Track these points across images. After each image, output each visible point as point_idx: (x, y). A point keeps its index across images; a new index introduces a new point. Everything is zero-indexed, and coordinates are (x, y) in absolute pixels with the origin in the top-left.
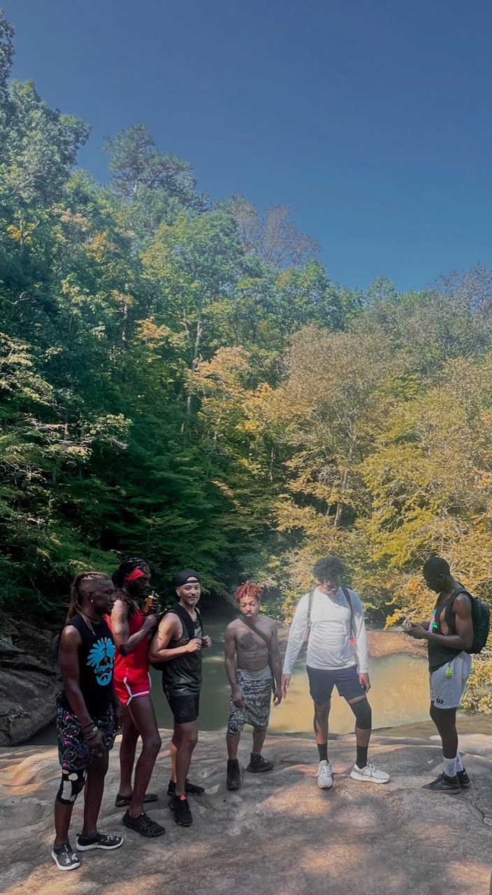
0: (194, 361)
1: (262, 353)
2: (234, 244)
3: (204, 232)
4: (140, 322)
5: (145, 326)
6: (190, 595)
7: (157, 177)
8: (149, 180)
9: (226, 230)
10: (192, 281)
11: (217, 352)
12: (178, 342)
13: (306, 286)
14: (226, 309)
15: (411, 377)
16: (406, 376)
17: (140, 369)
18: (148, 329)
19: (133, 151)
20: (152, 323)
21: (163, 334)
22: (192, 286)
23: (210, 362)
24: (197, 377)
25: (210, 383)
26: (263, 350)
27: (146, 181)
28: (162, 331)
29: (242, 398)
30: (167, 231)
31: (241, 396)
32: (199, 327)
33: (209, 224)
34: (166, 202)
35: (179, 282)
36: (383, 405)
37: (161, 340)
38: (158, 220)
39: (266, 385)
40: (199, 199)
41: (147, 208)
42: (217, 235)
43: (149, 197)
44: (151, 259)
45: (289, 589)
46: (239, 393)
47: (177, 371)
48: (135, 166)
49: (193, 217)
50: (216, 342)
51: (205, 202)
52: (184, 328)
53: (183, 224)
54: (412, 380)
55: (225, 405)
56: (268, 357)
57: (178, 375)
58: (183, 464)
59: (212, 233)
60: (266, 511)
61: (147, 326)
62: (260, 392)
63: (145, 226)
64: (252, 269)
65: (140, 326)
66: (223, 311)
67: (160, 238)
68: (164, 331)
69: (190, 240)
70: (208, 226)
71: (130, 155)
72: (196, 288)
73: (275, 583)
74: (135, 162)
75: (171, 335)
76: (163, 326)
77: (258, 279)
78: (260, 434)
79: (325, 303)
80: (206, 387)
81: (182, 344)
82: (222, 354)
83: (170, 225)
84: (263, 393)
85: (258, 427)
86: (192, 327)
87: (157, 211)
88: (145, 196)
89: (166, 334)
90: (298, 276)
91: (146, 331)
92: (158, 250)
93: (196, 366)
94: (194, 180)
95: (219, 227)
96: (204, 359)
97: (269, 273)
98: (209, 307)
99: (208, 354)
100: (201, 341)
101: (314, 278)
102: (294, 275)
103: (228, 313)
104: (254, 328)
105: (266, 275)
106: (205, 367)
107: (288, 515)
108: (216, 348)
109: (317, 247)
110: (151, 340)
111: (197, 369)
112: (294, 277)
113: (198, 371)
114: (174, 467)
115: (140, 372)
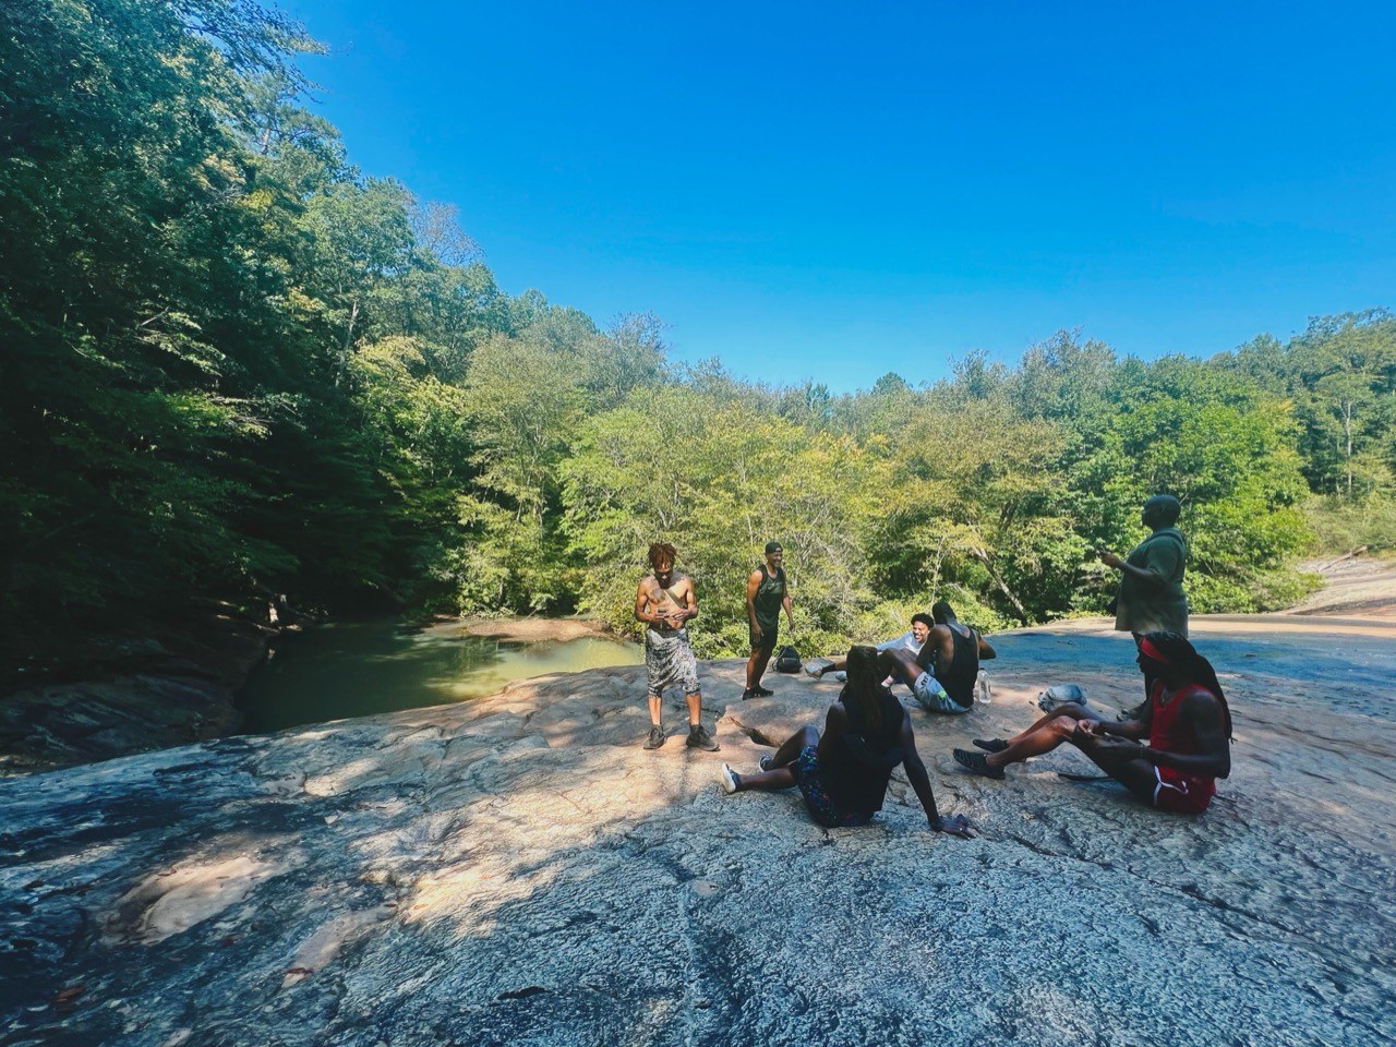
0: (356, 343)
1: (431, 346)
3: (373, 215)
12: (334, 319)
18: (297, 299)
19: (269, 99)
20: (303, 293)
21: (316, 307)
23: (376, 347)
24: (361, 361)
25: (375, 369)
28: (314, 304)
29: (412, 389)
31: (412, 386)
32: (355, 307)
33: (379, 208)
37: (314, 314)
39: (434, 378)
45: (466, 581)
46: (410, 382)
48: (269, 115)
56: (437, 350)
58: (346, 449)
60: (440, 505)
73: (452, 575)
75: (325, 311)
76: (316, 299)
78: (426, 426)
80: (370, 371)
84: (430, 385)
89: (320, 309)
90: (468, 278)
93: (360, 349)
96: (369, 343)
101: (485, 284)
102: (464, 276)
106: (368, 351)
107: (470, 508)
110: (301, 311)
111: (360, 352)
113: (362, 354)
114: (338, 450)
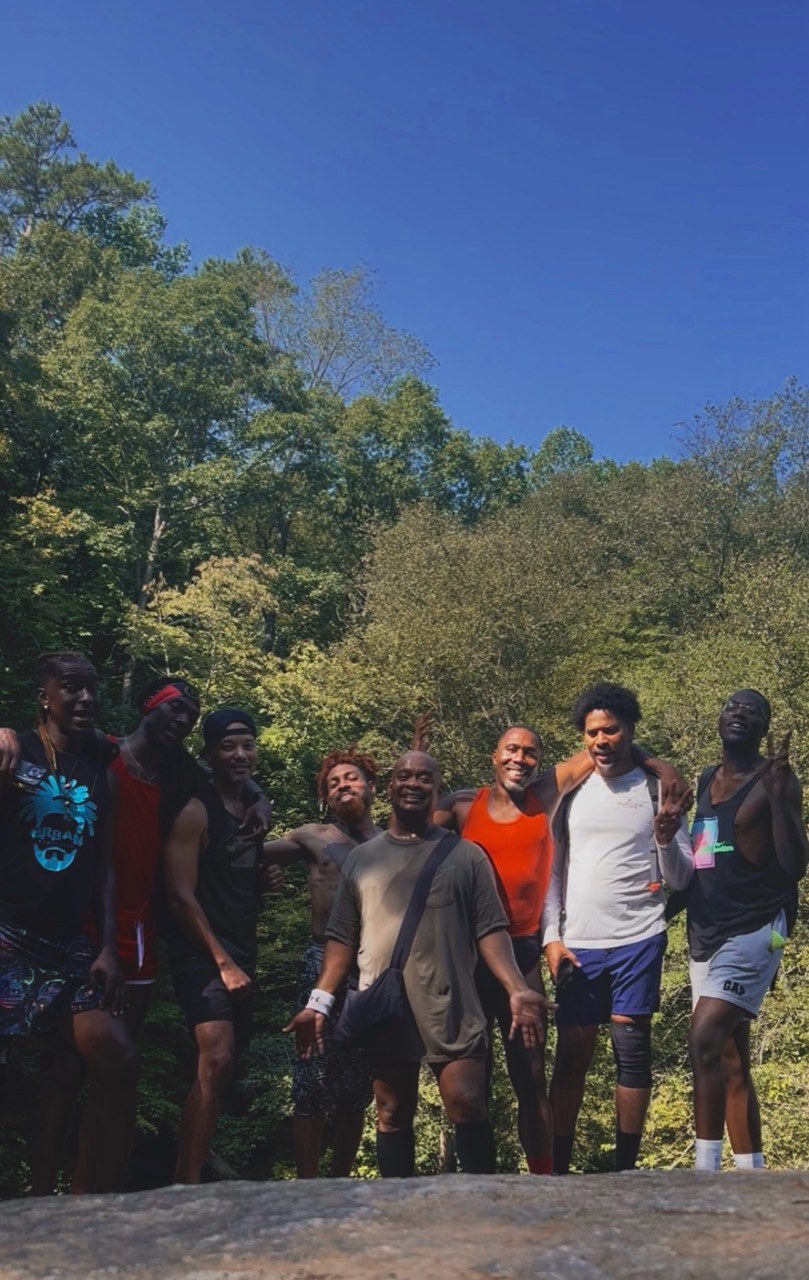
0: (145, 588)
1: (304, 575)
2: (248, 341)
3: (181, 316)
4: (23, 500)
5: (34, 509)
6: (233, 761)
7: (78, 210)
8: (60, 217)
9: (230, 313)
10: (148, 418)
11: (201, 568)
12: (108, 547)
13: (400, 435)
14: (223, 478)
15: (646, 632)
16: (633, 631)
17: (18, 602)
18: (41, 516)
19: (29, 158)
20: (51, 503)
21: (76, 526)
22: (149, 425)
23: (182, 590)
24: (150, 622)
25: (182, 637)
26: (307, 570)
27: (53, 217)
28: (72, 520)
29: (255, 670)
30: (98, 310)
31: (255, 664)
32: (158, 517)
33: (192, 300)
34: (95, 256)
35: (120, 421)
36: (584, 677)
37: (69, 540)
38: (76, 292)
39: (311, 647)
40: (170, 257)
41: (52, 268)
42: (210, 323)
43: (57, 245)
44: (57, 367)
46: (250, 657)
47: (102, 611)
48: (29, 188)
49: (154, 286)
50: (196, 549)
51: (181, 263)
52: (123, 520)
53: (136, 297)
54: (646, 639)
55: (213, 688)
56: (316, 584)
57: (104, 620)
59: (198, 318)
61: (39, 509)
62: (298, 661)
63: (46, 304)
64: (287, 397)
65: (23, 508)
66: (217, 481)
67: (80, 325)
68: (76, 521)
69: (148, 329)
70: (191, 303)
71: (21, 165)
72: (155, 430)
74: (32, 177)
75: (93, 532)
76: (77, 512)
77: (296, 416)
78: (295, 755)
79: (444, 471)
80: (172, 645)
81: (119, 551)
82: (211, 573)
83: (105, 299)
84: (304, 664)
85: (289, 740)
86: (144, 517)
87: (74, 273)
88: (49, 243)
89: (81, 529)
90: (381, 416)
91: (35, 520)
92: (74, 350)
93: (149, 600)
94: (161, 218)
95: (215, 306)
96: (170, 585)
97: (322, 406)
98: (185, 473)
99: (179, 575)
100: (161, 549)
101: (417, 420)
102: (373, 413)
103: (227, 487)
104: (285, 528)
105: (315, 410)
106: (174, 601)
108: (196, 561)
109: (427, 356)
110: (44, 541)
111: (151, 605)
112: (376, 417)
113: (153, 609)
115: (17, 609)
